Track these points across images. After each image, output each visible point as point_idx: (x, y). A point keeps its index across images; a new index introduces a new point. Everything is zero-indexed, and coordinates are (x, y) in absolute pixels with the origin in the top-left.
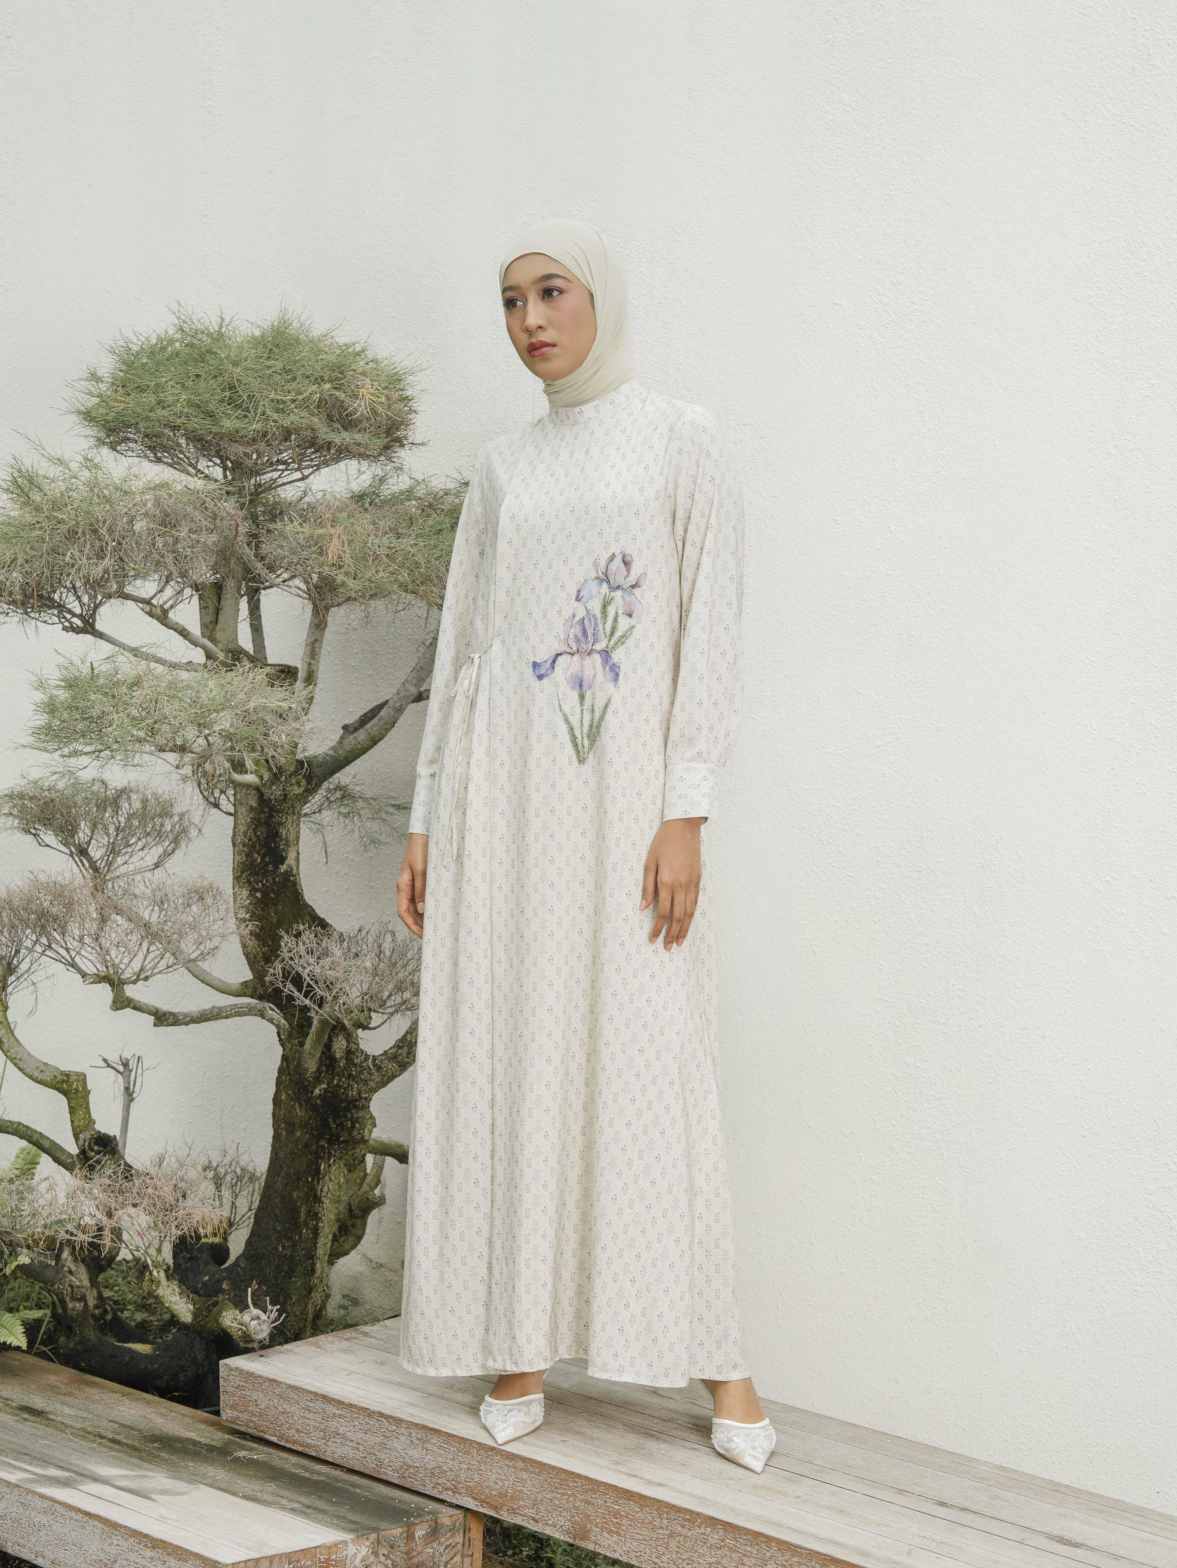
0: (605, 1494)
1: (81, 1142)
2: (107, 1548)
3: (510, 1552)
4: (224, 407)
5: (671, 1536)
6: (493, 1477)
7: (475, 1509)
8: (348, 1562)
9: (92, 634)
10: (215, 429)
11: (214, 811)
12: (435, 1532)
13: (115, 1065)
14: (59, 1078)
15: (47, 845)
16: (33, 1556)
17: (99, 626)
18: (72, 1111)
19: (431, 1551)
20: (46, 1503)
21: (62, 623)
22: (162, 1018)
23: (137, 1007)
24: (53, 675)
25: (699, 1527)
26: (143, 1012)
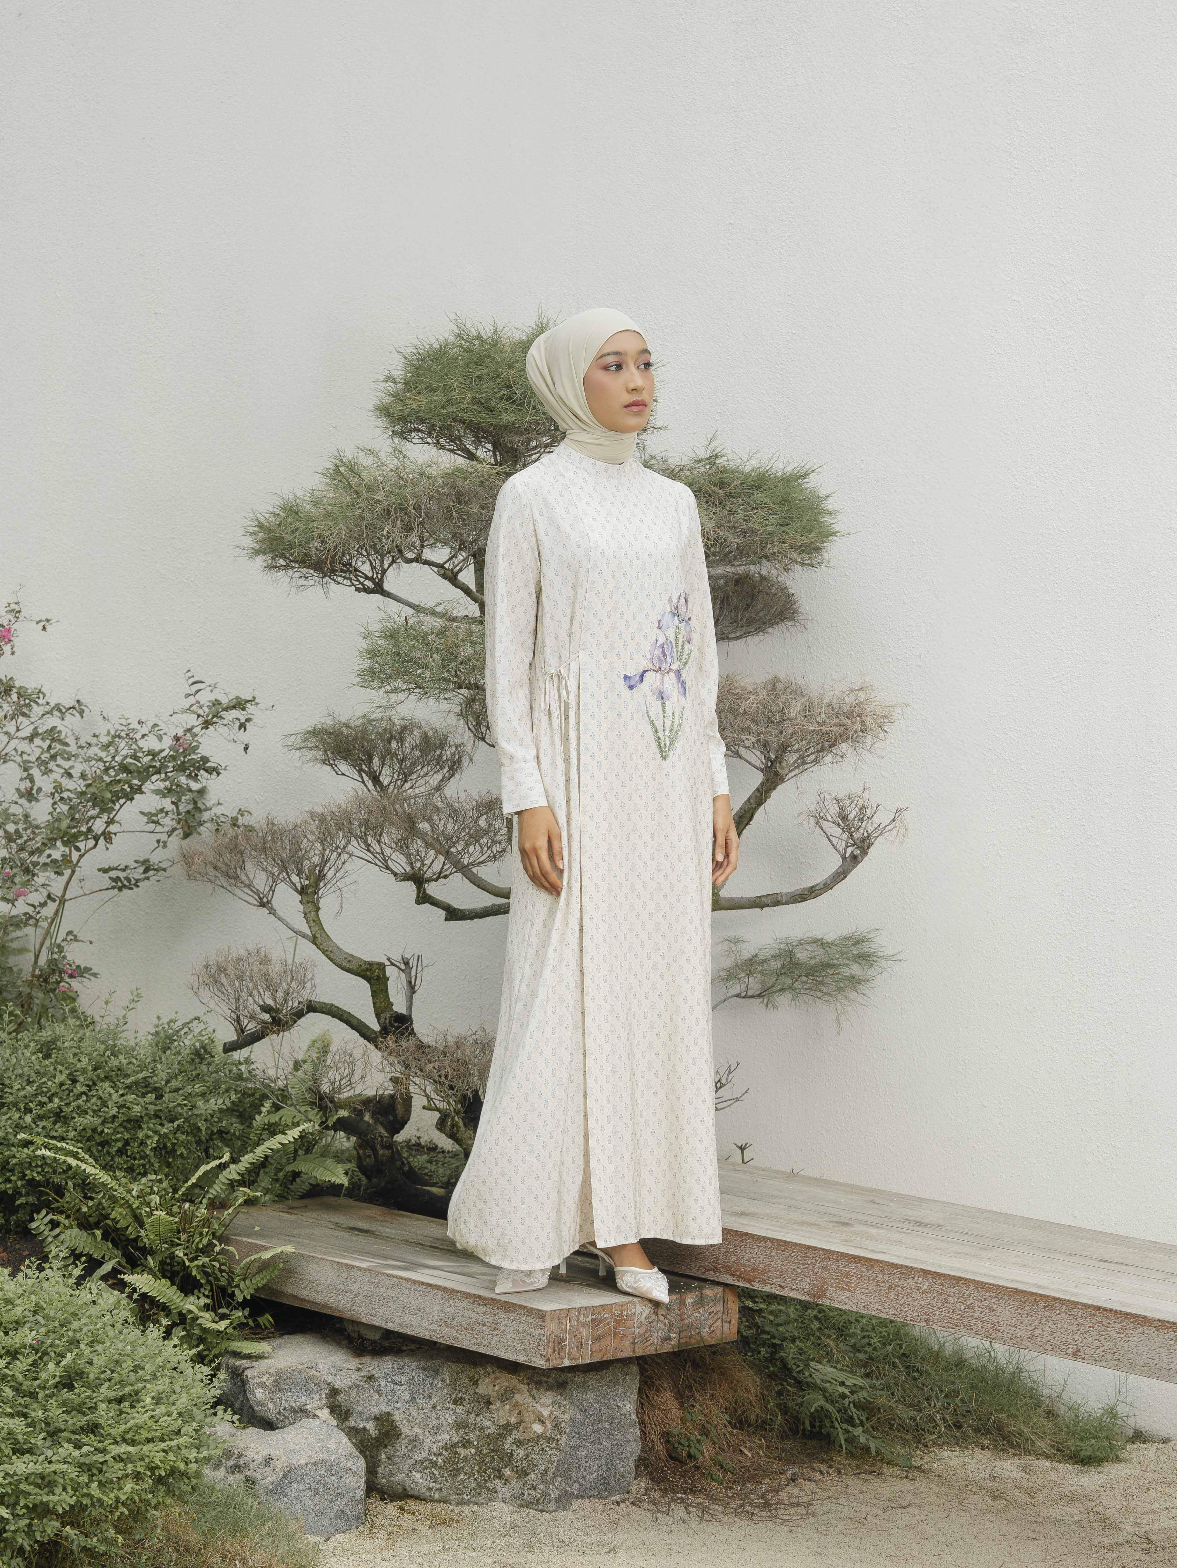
0: (838, 1260)
1: (382, 1020)
2: (446, 1309)
3: (750, 1354)
4: (504, 404)
5: (891, 1287)
6: (747, 1256)
7: (733, 1283)
8: (636, 1318)
9: (382, 594)
10: (495, 422)
11: (481, 743)
12: (700, 1301)
13: (398, 964)
14: (364, 967)
15: (343, 774)
16: (384, 1323)
17: (386, 587)
18: (374, 994)
19: (698, 1315)
20: (393, 1280)
21: (355, 586)
22: (453, 914)
23: (435, 903)
24: (376, 628)
25: (913, 1277)
26: (439, 907)
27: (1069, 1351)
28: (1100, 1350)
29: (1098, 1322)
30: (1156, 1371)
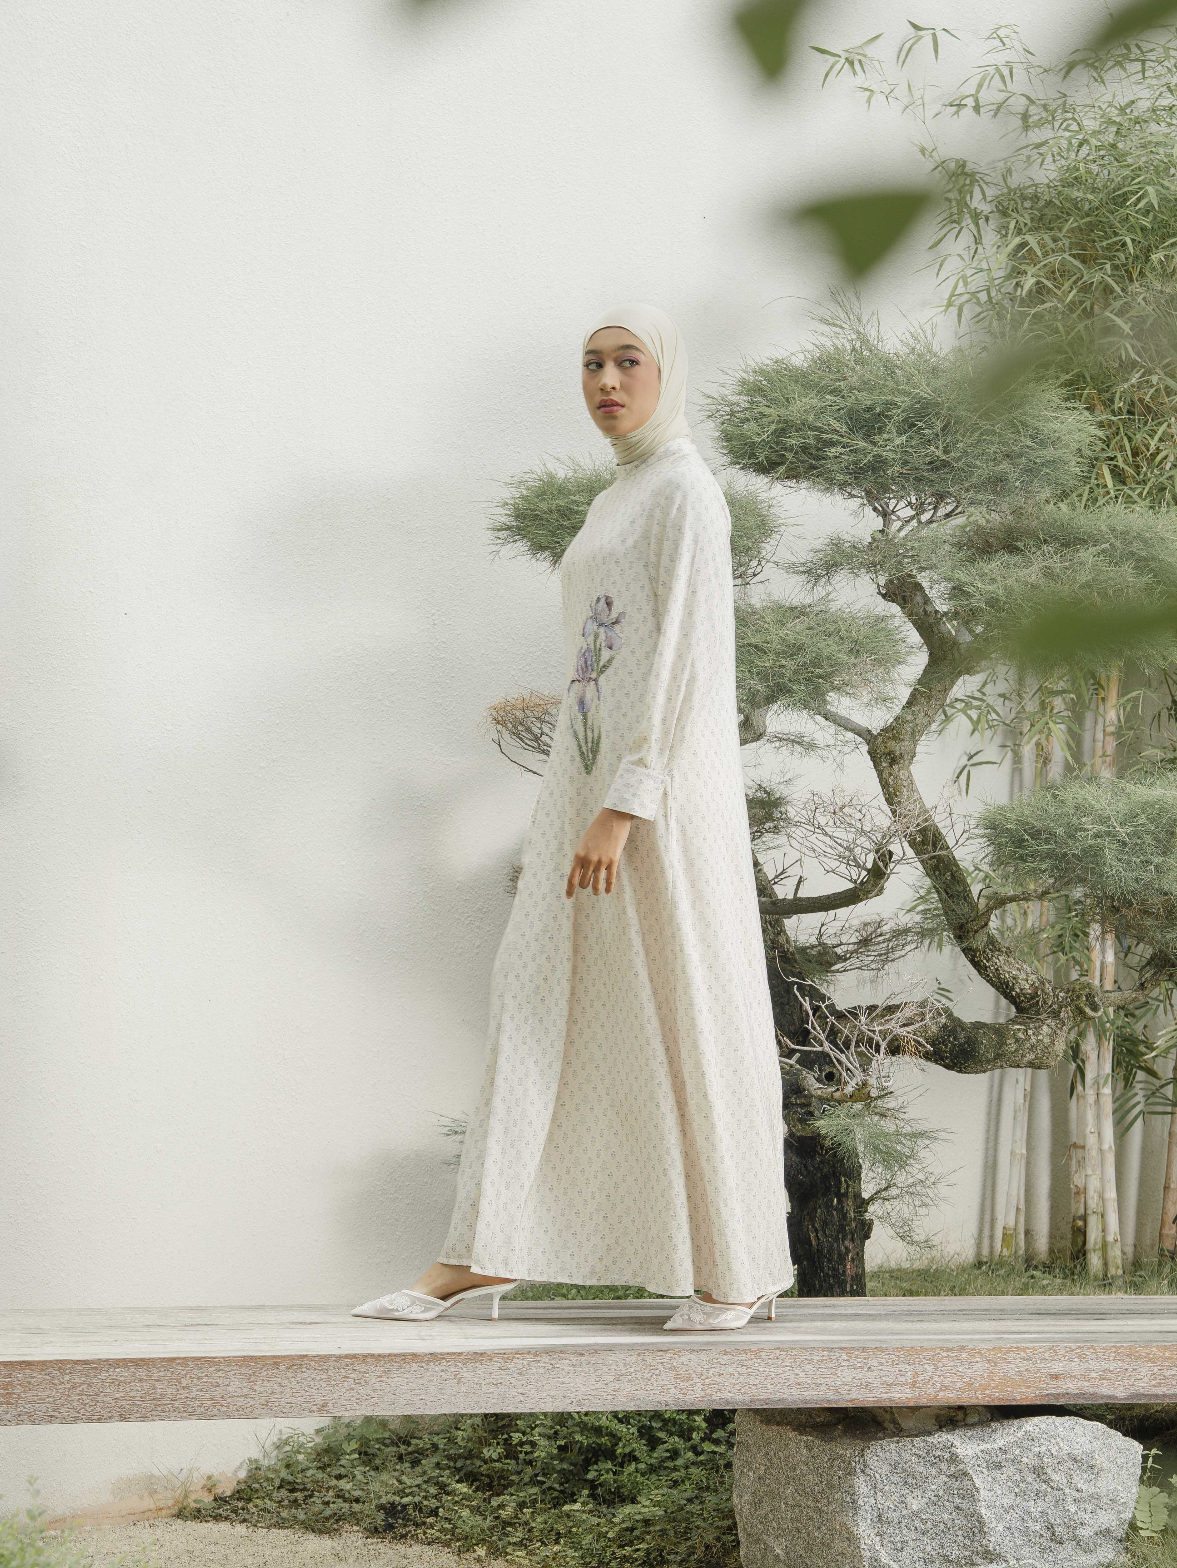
27: (314, 1408)
28: (354, 1398)
29: (355, 1370)
30: (421, 1406)
